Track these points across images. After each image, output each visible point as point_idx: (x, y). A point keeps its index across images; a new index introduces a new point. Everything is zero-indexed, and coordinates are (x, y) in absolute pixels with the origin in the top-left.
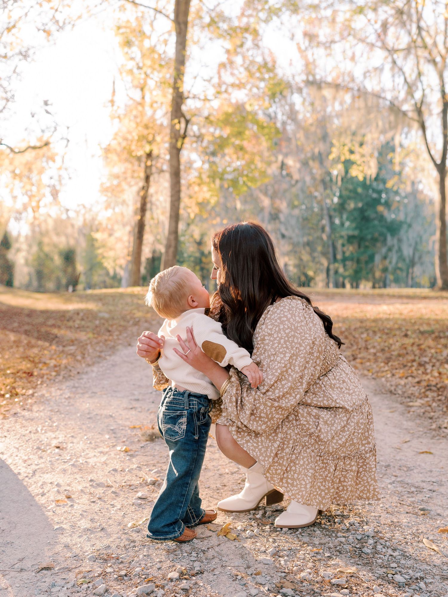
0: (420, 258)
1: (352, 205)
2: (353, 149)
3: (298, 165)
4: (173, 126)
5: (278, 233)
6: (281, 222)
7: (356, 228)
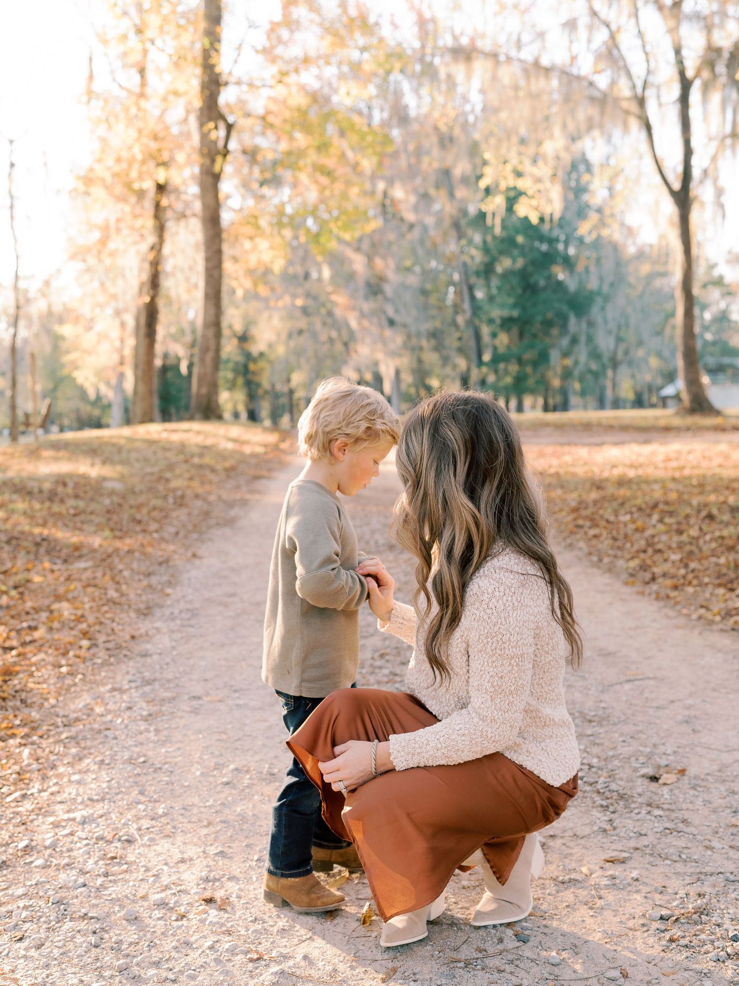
0: (627, 352)
1: (504, 264)
2: (520, 168)
3: (413, 199)
4: (204, 136)
5: (383, 317)
6: (386, 299)
7: (515, 306)
